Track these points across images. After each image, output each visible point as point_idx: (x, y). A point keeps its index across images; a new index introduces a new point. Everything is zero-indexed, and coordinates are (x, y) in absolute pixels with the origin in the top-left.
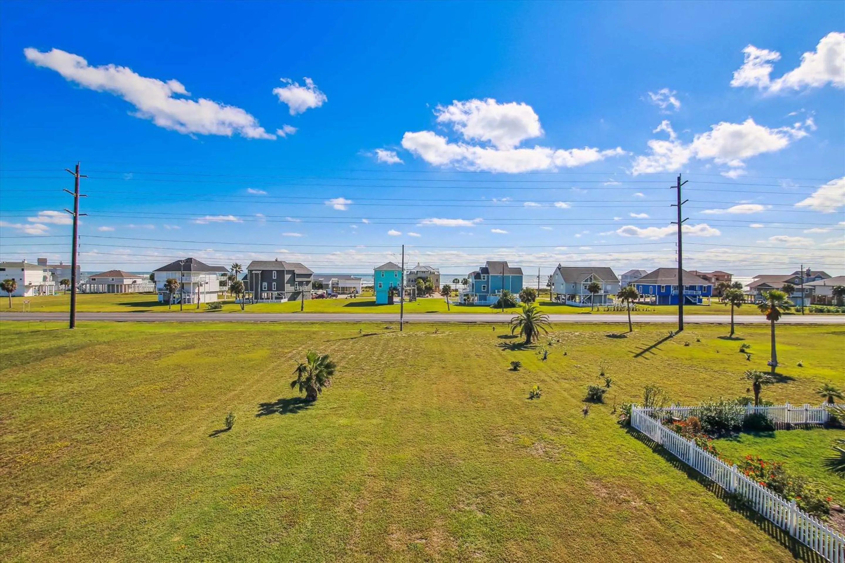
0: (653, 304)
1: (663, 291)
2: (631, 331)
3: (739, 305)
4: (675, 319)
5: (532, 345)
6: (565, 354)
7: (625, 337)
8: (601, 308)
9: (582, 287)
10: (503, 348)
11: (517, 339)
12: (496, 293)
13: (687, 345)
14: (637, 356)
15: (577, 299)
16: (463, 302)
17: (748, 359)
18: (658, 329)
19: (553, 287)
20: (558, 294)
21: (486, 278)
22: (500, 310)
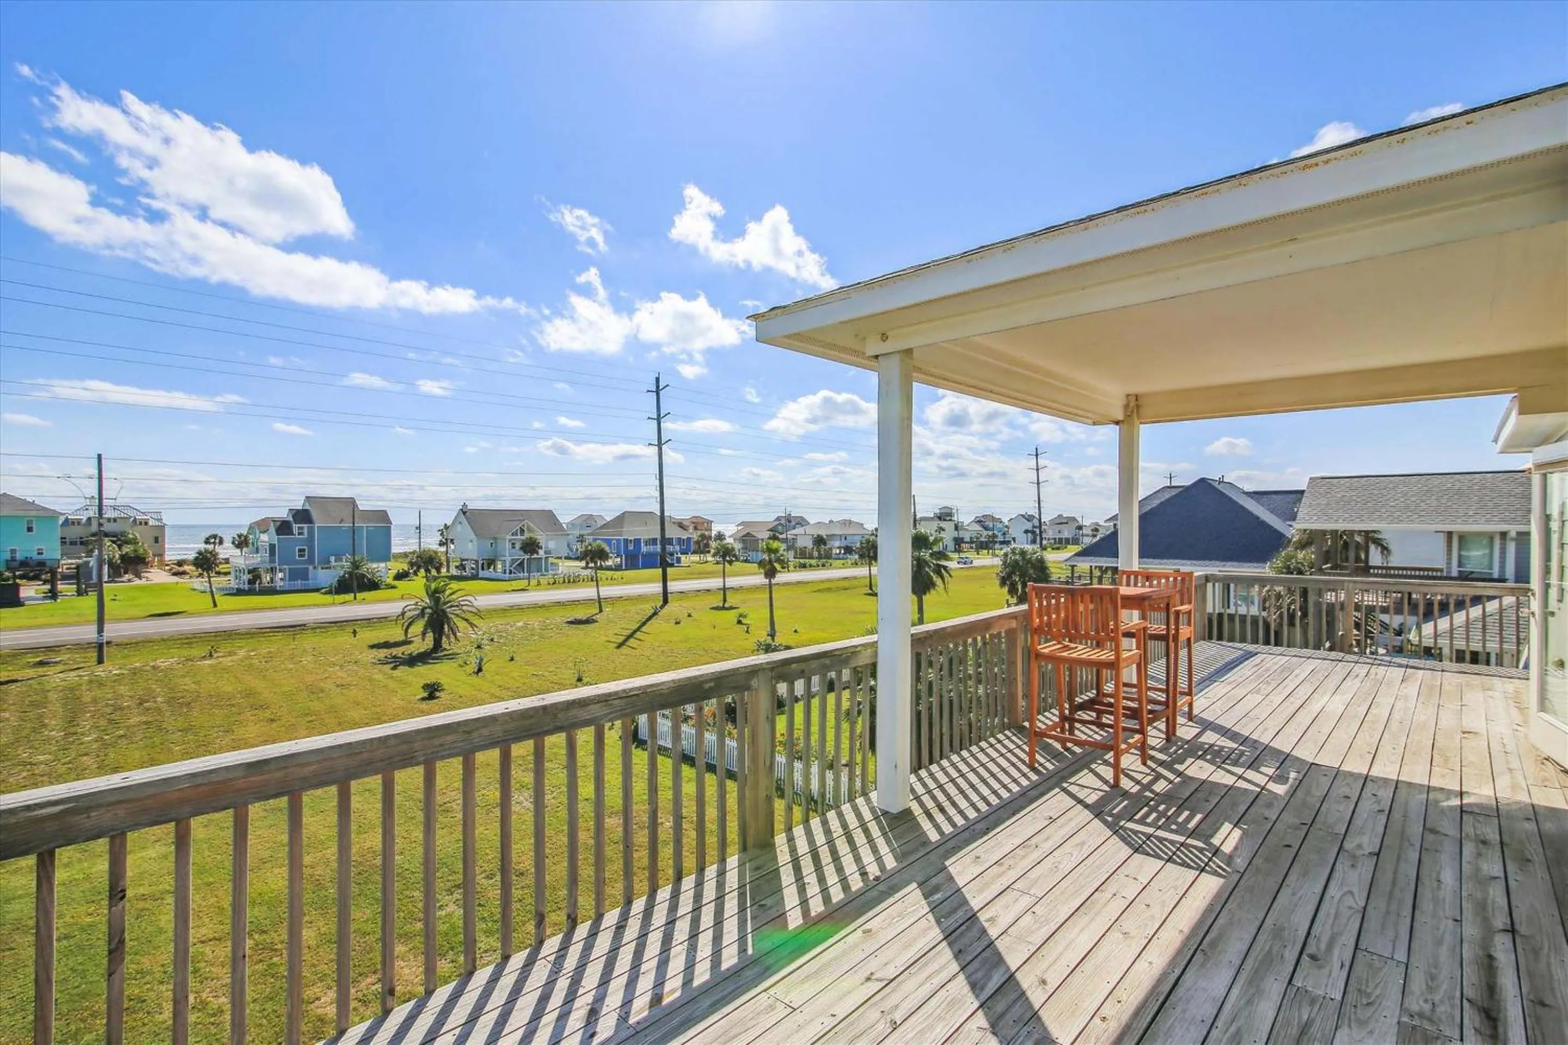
0: (618, 568)
1: (631, 547)
2: (601, 611)
3: (730, 562)
4: (657, 588)
5: (446, 653)
6: (512, 659)
7: (594, 621)
8: (544, 581)
9: (508, 545)
10: (392, 665)
11: (414, 645)
12: (333, 563)
13: (677, 623)
14: (620, 646)
15: (500, 566)
16: (246, 587)
17: (747, 632)
18: (634, 605)
19: (452, 546)
20: (462, 560)
21: (306, 531)
22: (350, 597)
